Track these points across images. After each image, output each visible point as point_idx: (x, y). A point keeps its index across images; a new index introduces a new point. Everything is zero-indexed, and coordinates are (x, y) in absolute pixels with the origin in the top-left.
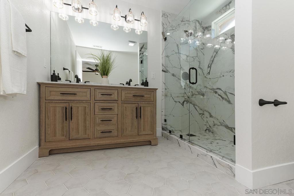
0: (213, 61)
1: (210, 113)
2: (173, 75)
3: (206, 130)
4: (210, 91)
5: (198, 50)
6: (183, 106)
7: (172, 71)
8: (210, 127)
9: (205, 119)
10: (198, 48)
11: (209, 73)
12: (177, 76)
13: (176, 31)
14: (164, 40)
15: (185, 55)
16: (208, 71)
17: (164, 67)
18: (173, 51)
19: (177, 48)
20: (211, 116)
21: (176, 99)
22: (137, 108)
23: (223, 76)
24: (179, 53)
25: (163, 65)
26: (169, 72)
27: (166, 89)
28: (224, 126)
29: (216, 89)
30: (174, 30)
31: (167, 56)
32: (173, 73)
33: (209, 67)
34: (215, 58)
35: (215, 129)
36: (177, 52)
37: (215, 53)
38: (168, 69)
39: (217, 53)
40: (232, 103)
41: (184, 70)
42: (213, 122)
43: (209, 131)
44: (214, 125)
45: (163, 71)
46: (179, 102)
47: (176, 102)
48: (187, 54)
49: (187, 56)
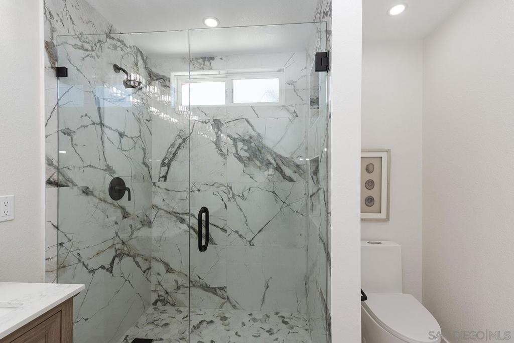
0: (175, 154)
1: (167, 265)
2: (86, 191)
3: (155, 303)
4: (169, 215)
5: (142, 121)
6: (111, 272)
7: (80, 178)
8: (167, 293)
9: (154, 279)
10: (141, 117)
11: (165, 177)
12: (96, 193)
13: (92, 57)
15: (116, 130)
16: (163, 174)
17: (53, 170)
18: (86, 115)
19: (95, 108)
20: (169, 270)
21: (92, 265)
23: (199, 190)
24: (101, 124)
25: (49, 162)
26: (72, 182)
27: (61, 244)
28: (199, 287)
29: (182, 214)
30: (87, 50)
31: (68, 133)
32: (85, 185)
33: (166, 164)
34: (180, 150)
35: (180, 296)
36: (98, 121)
37: (180, 141)
38: (70, 174)
39: (184, 140)
40: (216, 242)
41: (114, 172)
42: (174, 283)
43: (165, 302)
44: (178, 288)
45: (49, 182)
46: (103, 267)
47: (92, 271)
48: (121, 130)
49: (121, 135)
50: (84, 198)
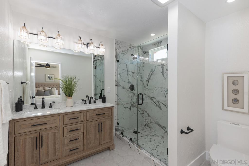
0: (150, 77)
1: (148, 114)
2: (124, 88)
3: (145, 125)
4: (149, 98)
5: (140, 68)
6: (130, 110)
7: (122, 85)
8: (148, 123)
9: (145, 117)
10: (140, 66)
11: (147, 85)
12: (126, 88)
13: (125, 54)
14: (117, 62)
15: (132, 72)
16: (147, 84)
17: (117, 83)
18: (124, 69)
19: (126, 67)
20: (149, 116)
21: (126, 106)
22: (99, 124)
23: (157, 90)
24: (127, 71)
25: (116, 81)
26: (120, 85)
27: (118, 99)
28: (157, 124)
29: (152, 98)
30: (124, 53)
31: (119, 74)
32: (123, 86)
33: (148, 80)
34: (151, 76)
35: (151, 125)
36: (126, 70)
37: (152, 73)
38: (120, 84)
39: (153, 72)
40: (162, 109)
41: (131, 83)
42: (150, 120)
43: (148, 126)
44: (151, 122)
45: (116, 85)
46: (128, 108)
47: (125, 108)
48: (133, 72)
49: (133, 73)
50: (123, 89)
